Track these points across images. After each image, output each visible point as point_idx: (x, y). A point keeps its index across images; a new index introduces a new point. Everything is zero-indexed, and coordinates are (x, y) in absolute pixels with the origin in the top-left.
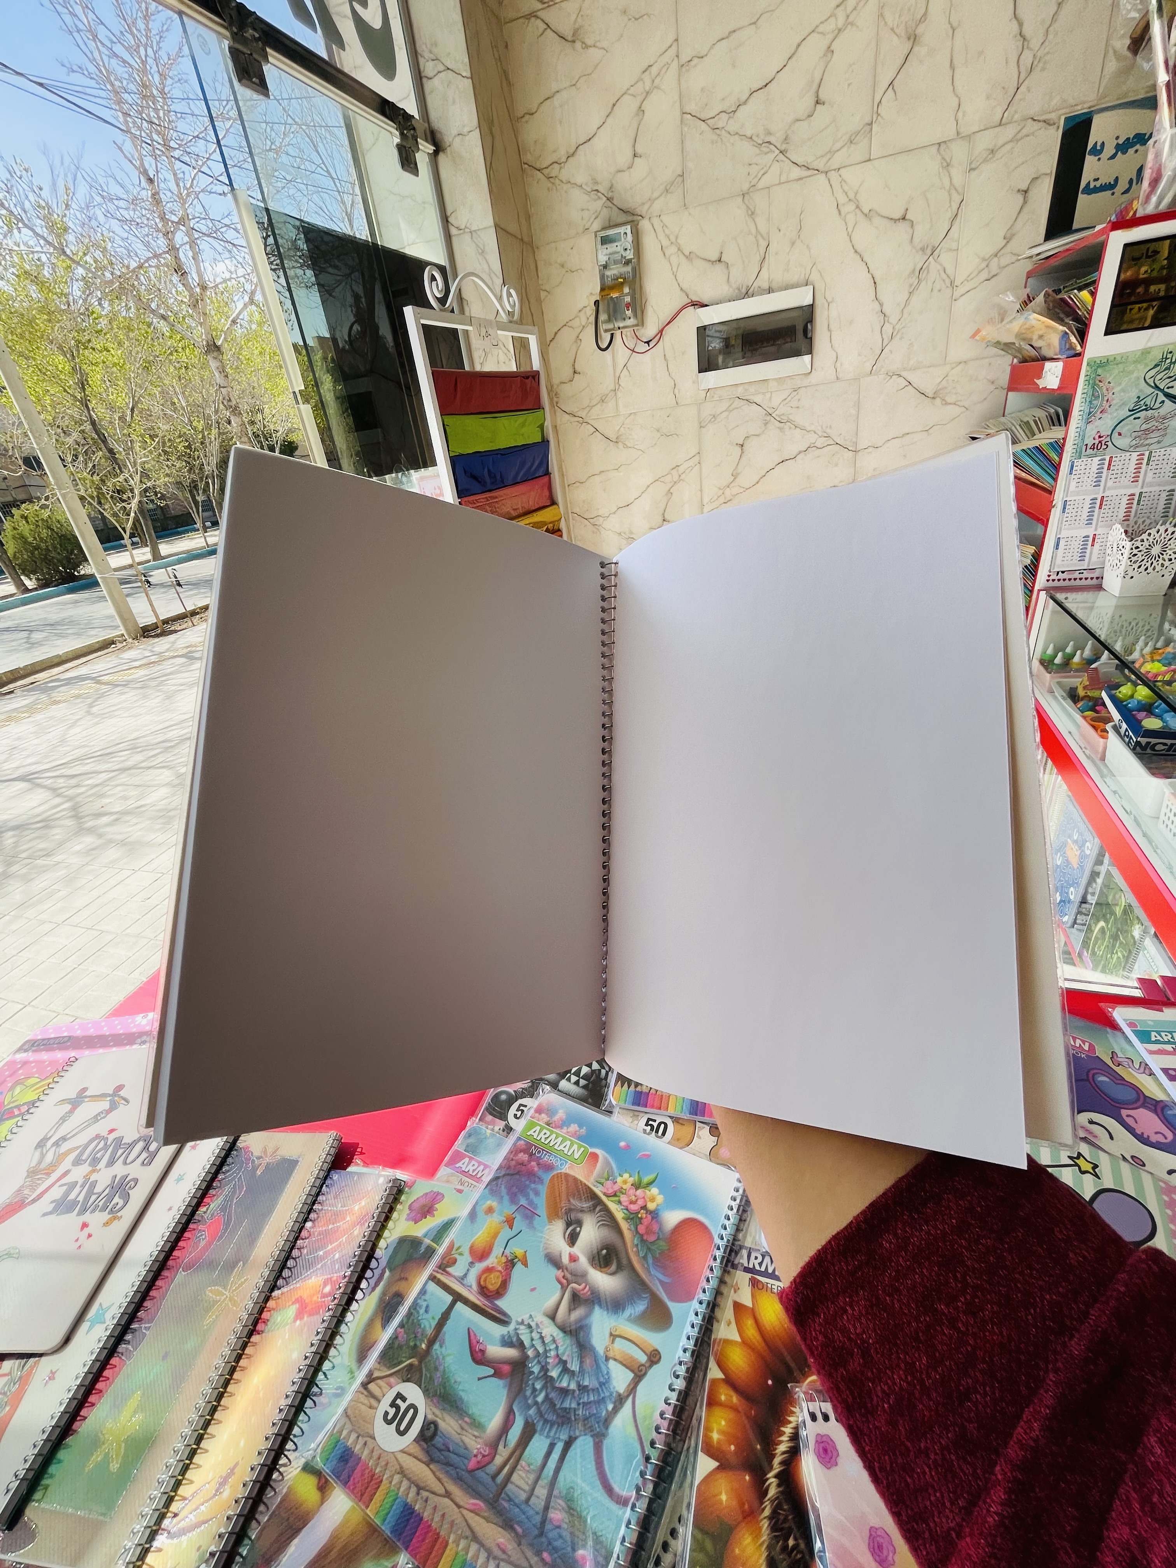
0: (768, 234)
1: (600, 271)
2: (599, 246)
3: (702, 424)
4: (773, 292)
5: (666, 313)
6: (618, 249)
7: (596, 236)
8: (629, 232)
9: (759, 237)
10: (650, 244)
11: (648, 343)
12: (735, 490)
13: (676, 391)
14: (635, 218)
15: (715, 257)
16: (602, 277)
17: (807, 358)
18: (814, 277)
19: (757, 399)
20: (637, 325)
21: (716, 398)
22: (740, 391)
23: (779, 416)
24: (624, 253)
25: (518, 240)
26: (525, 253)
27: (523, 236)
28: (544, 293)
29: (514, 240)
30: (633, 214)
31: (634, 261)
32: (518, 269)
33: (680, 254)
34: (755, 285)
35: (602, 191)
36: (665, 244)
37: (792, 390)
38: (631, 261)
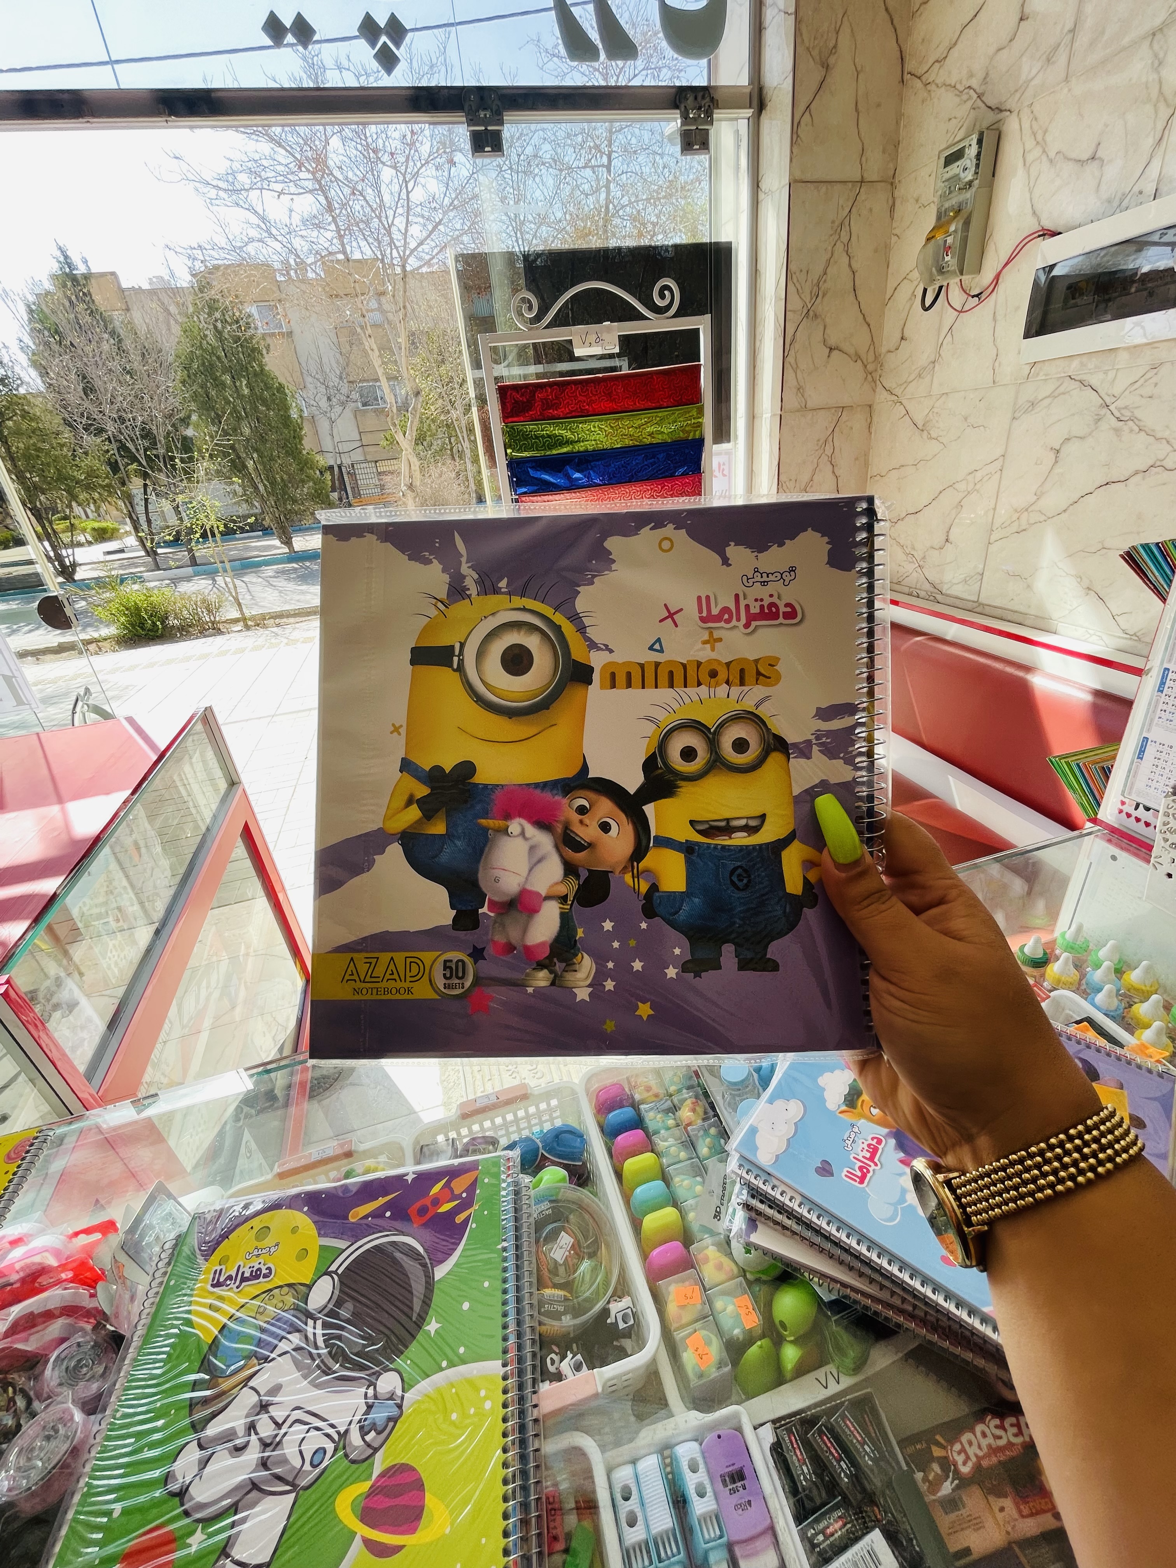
2: (942, 169)
3: (1017, 415)
4: (1160, 196)
6: (958, 171)
11: (977, 296)
12: (1032, 517)
14: (1003, 115)
15: (1088, 153)
16: (938, 209)
19: (1095, 380)
21: (1041, 376)
22: (1072, 367)
23: (1119, 409)
24: (962, 175)
25: (850, 185)
26: (862, 196)
27: (865, 175)
28: (894, 239)
29: (838, 187)
30: (1001, 111)
31: (976, 183)
32: (833, 222)
33: (1044, 158)
34: (1136, 189)
35: (975, 86)
36: (1028, 147)
37: (1148, 368)
38: (970, 183)
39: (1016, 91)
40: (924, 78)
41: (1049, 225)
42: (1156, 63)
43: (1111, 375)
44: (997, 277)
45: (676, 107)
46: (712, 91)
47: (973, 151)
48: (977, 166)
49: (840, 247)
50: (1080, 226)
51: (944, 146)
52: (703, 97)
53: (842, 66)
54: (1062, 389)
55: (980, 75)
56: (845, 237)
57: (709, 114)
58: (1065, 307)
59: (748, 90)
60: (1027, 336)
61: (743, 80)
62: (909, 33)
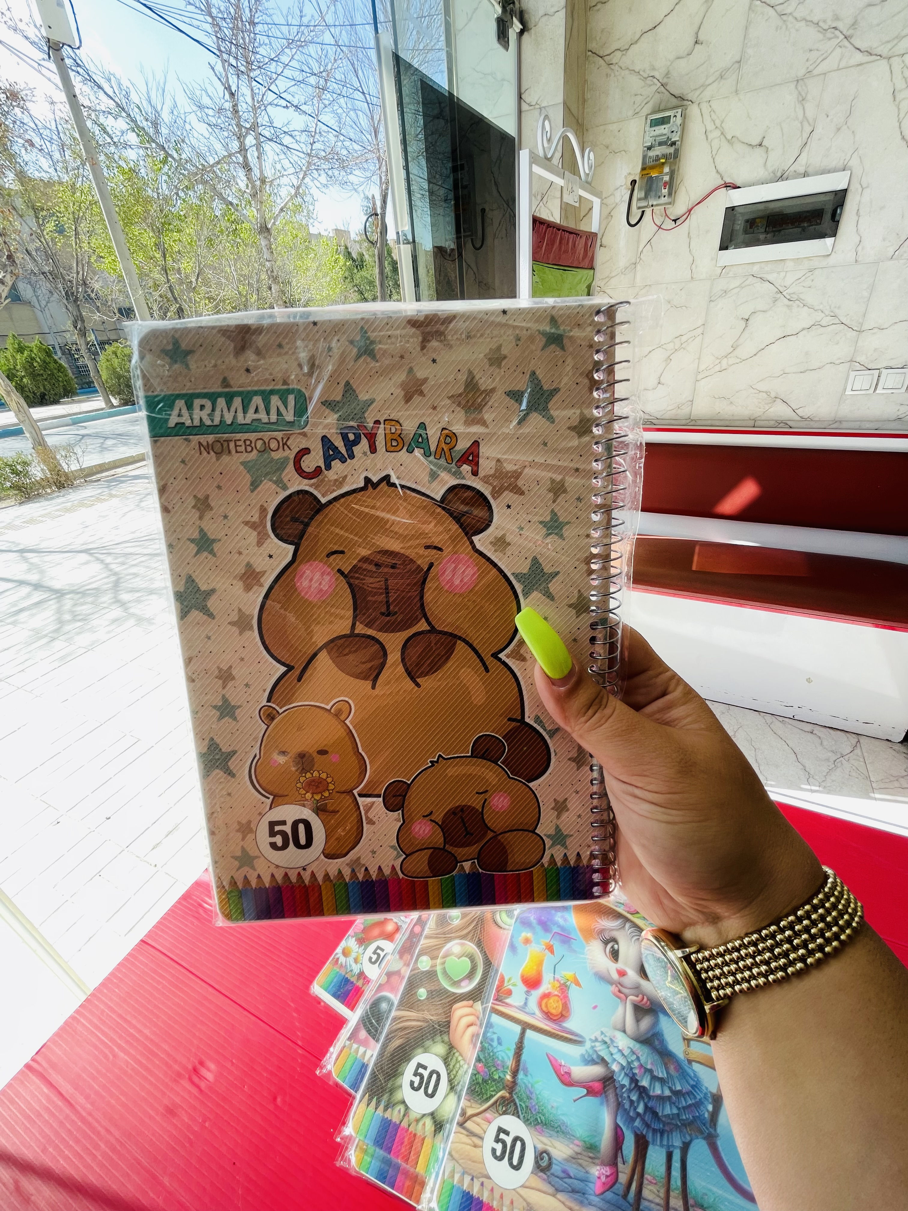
0: (815, 120)
1: (644, 151)
2: (648, 128)
3: (713, 299)
4: (808, 176)
5: (696, 194)
6: (665, 132)
7: (646, 119)
8: (679, 115)
9: (805, 124)
10: (696, 129)
11: (675, 221)
12: (731, 361)
13: (694, 266)
14: (685, 103)
15: (756, 142)
16: (644, 157)
17: (829, 241)
18: (854, 163)
19: (770, 277)
20: (670, 203)
21: (731, 274)
22: (756, 268)
23: (790, 294)
30: (683, 99)
33: (723, 139)
34: (792, 169)
35: (657, 77)
36: (709, 128)
37: (807, 271)
39: (696, 89)
40: (606, 58)
42: (801, 99)
44: (690, 211)
50: (754, 185)
51: (650, 111)
55: (663, 70)
60: (722, 248)
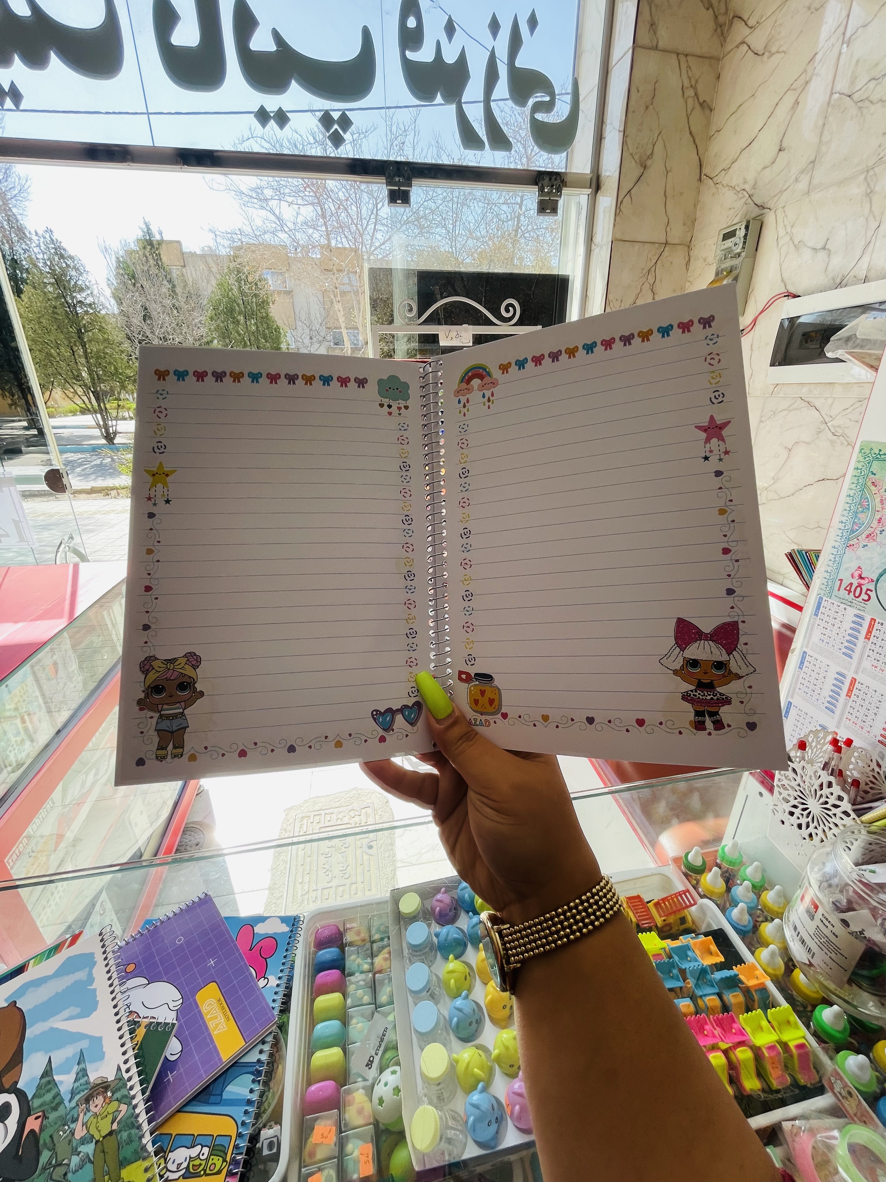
0: (882, 214)
1: (717, 263)
2: (720, 242)
3: (763, 419)
4: (869, 281)
6: (731, 244)
8: (743, 228)
9: (871, 219)
10: (769, 239)
11: (742, 331)
12: (770, 495)
13: (751, 381)
15: (820, 244)
16: (717, 270)
19: (818, 403)
21: (781, 394)
22: (803, 391)
23: (834, 427)
24: (734, 248)
25: (657, 245)
26: (666, 253)
27: (669, 240)
28: (688, 284)
29: (647, 245)
30: (764, 208)
31: (743, 254)
32: (643, 269)
33: (791, 245)
34: (852, 274)
35: (747, 189)
36: (780, 235)
37: (857, 400)
38: (739, 255)
39: (775, 196)
40: (715, 179)
41: (792, 290)
42: (869, 191)
43: (830, 401)
44: (755, 321)
45: (536, 184)
46: (562, 176)
47: (741, 233)
48: (745, 243)
49: (647, 286)
50: (813, 293)
51: (724, 226)
52: (556, 179)
53: (656, 166)
54: (795, 406)
55: (751, 182)
56: (651, 280)
57: (559, 190)
58: (801, 346)
59: (590, 177)
60: (772, 364)
61: (587, 170)
62: (706, 150)
